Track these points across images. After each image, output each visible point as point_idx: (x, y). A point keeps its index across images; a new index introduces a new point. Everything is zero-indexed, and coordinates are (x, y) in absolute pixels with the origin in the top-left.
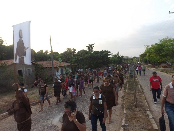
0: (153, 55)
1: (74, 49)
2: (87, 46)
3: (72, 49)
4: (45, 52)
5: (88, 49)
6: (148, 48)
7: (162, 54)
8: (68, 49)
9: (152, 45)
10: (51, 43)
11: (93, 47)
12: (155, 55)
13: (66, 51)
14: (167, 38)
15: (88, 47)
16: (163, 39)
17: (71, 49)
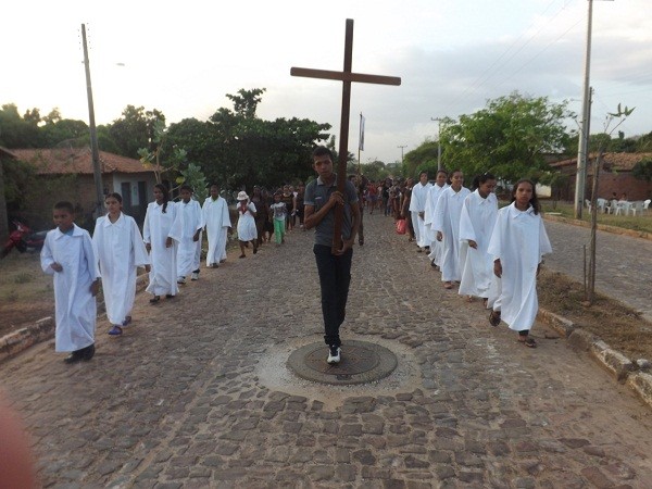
0: (467, 152)
1: (156, 113)
2: (230, 97)
3: (148, 113)
4: (27, 116)
5: (236, 109)
6: (451, 125)
7: (499, 149)
8: (131, 111)
9: (463, 118)
10: (87, 62)
11: (259, 100)
12: (474, 154)
13: (124, 117)
14: (514, 98)
15: (237, 99)
16: (502, 99)
17: (144, 111)
